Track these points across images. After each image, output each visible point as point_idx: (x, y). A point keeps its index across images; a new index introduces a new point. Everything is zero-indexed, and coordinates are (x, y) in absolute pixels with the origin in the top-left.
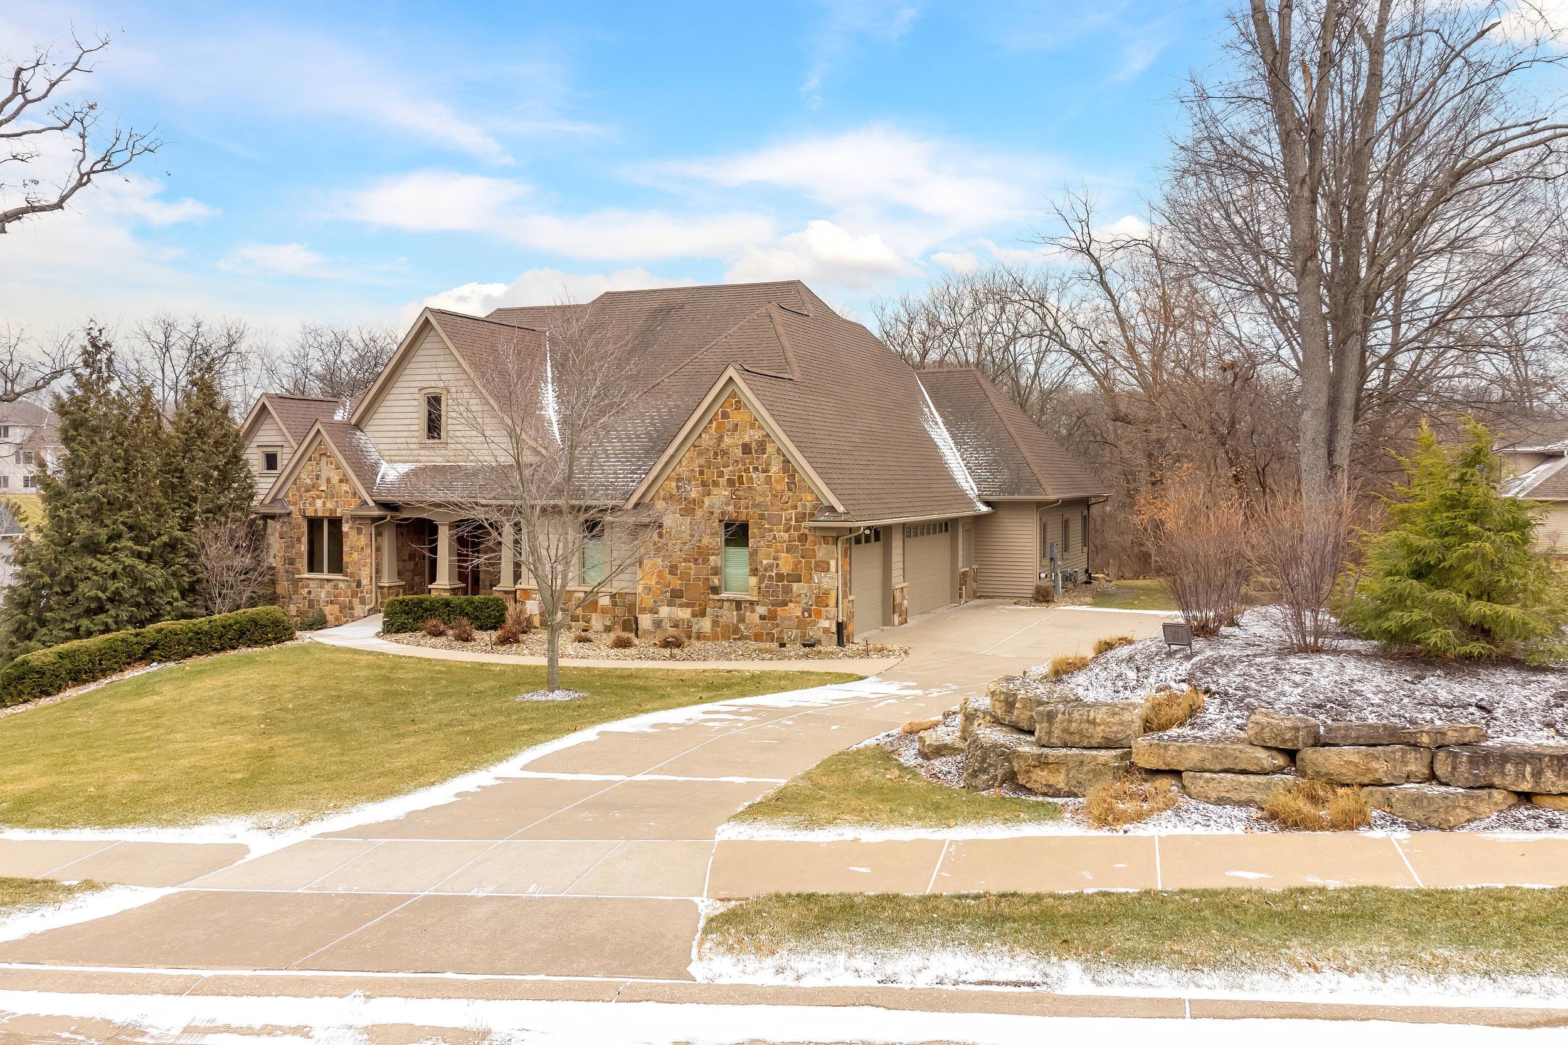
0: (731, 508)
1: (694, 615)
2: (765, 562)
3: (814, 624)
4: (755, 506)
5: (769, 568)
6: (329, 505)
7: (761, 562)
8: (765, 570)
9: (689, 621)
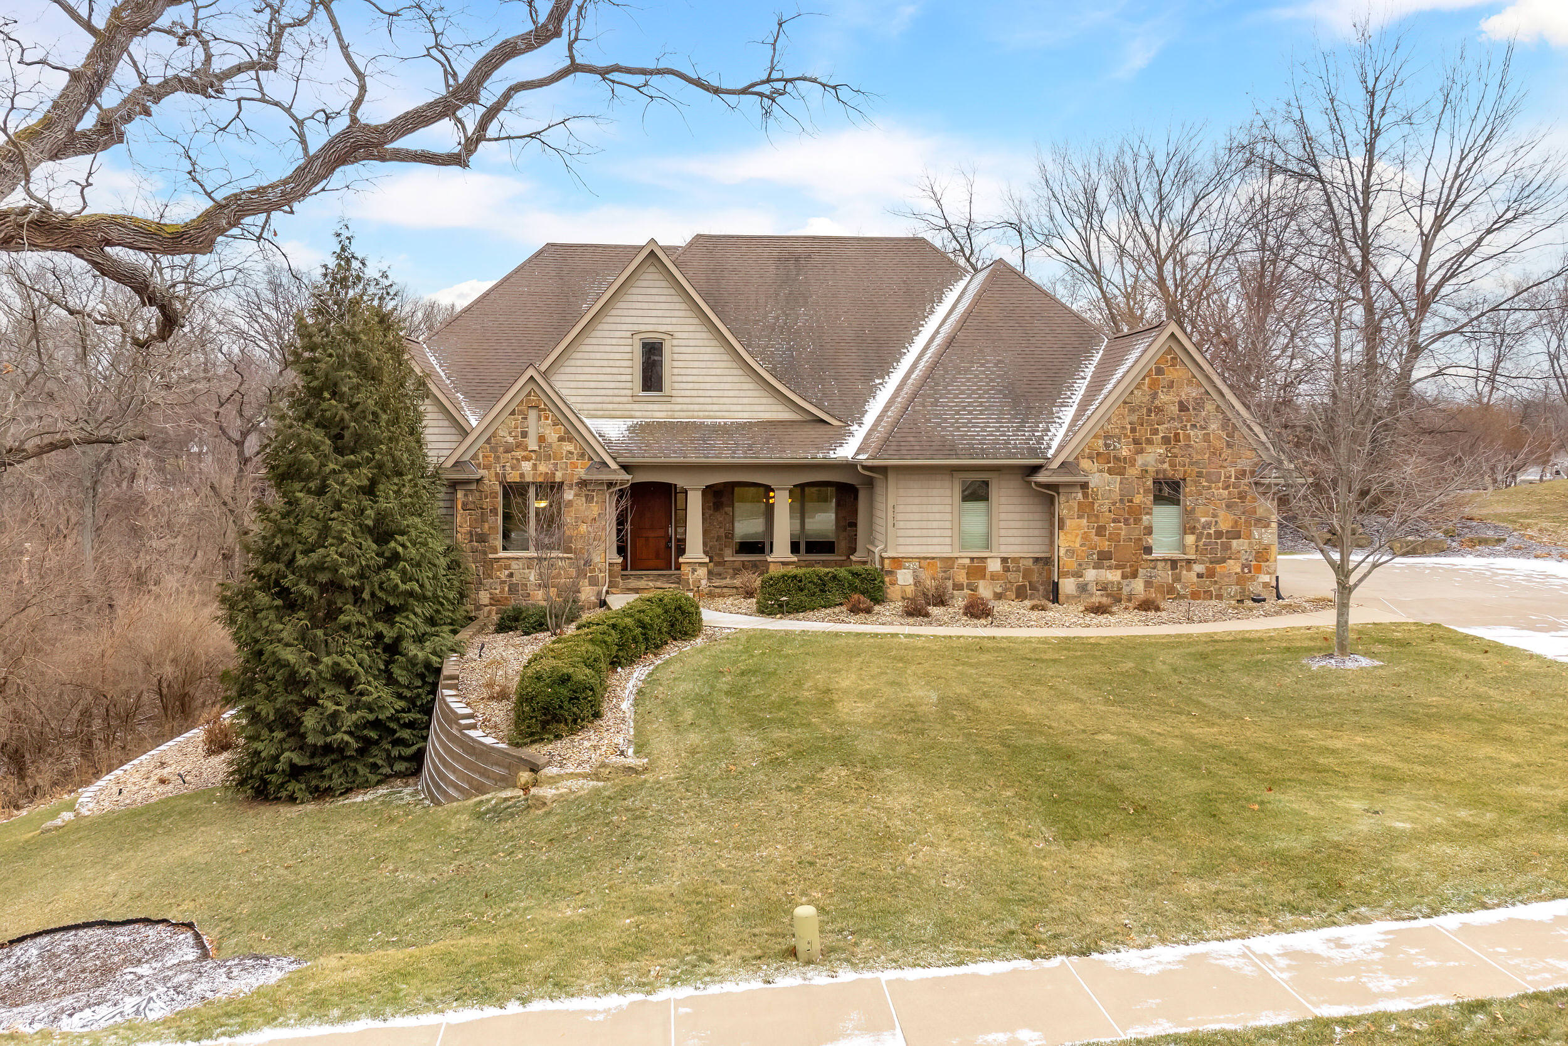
0: (1166, 466)
1: (1124, 577)
2: (1203, 520)
3: (1253, 579)
4: (1191, 464)
5: (1208, 525)
6: (543, 468)
7: (1199, 521)
8: (1204, 528)
9: (1119, 583)
